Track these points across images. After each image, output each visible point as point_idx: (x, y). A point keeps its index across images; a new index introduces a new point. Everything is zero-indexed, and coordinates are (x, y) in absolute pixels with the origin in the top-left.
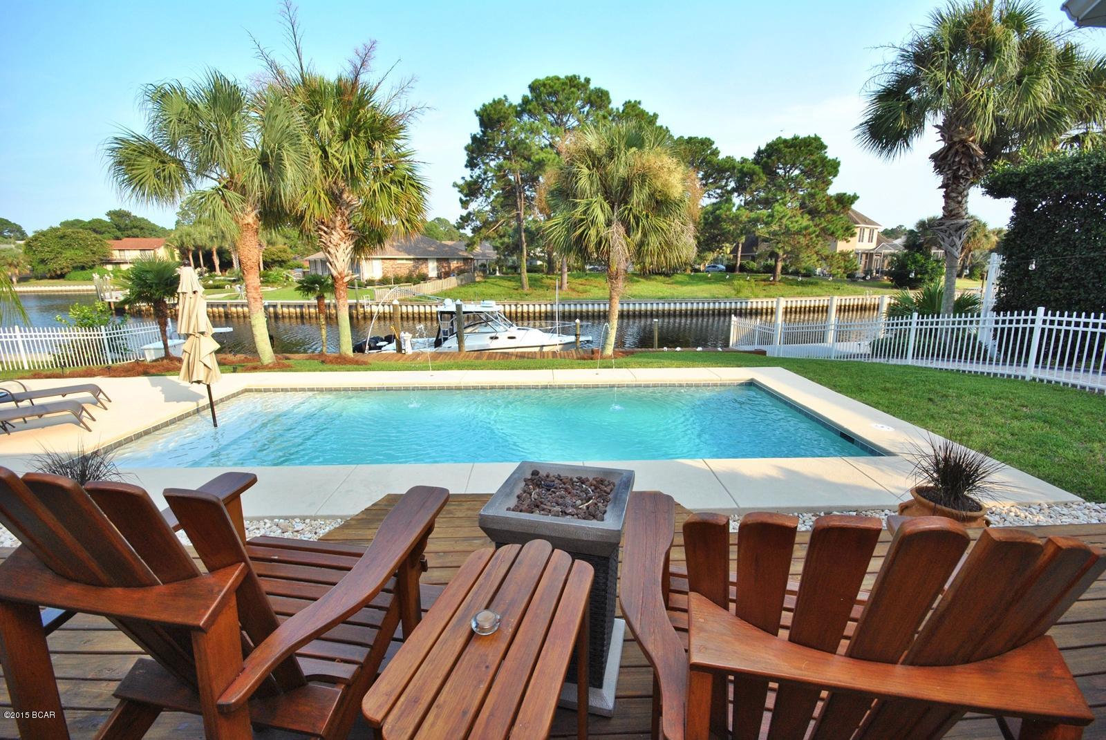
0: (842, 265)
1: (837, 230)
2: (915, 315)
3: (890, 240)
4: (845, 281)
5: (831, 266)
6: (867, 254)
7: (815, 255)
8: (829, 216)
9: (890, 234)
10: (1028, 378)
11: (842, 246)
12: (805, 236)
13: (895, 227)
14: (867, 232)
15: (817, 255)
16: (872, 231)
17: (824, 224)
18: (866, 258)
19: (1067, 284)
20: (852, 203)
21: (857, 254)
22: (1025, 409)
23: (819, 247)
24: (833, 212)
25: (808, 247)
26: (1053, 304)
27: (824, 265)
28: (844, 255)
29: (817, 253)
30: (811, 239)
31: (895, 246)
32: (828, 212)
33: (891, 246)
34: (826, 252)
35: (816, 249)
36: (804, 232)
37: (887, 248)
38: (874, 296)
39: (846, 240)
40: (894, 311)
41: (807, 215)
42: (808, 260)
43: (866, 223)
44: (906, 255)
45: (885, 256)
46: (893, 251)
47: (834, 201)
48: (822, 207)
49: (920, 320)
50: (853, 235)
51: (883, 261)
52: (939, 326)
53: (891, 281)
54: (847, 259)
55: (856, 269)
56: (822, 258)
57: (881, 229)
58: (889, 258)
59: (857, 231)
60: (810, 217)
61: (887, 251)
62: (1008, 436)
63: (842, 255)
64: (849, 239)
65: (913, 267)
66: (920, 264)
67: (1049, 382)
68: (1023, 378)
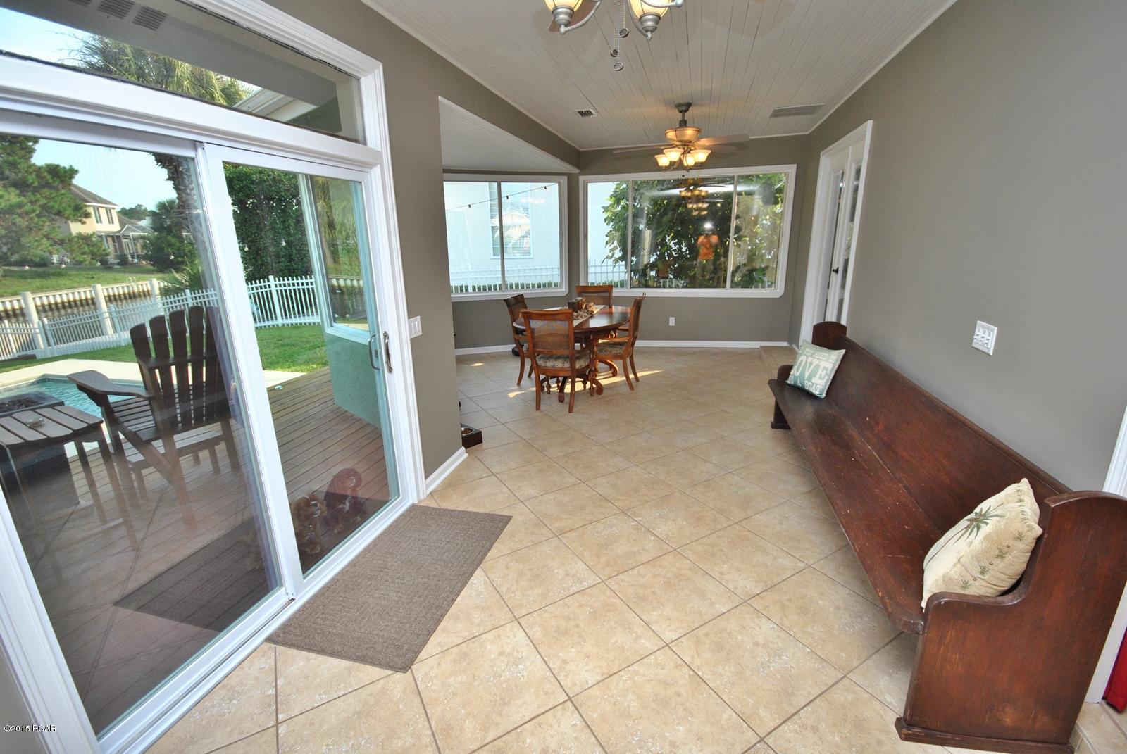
0: (87, 249)
1: (65, 209)
2: (188, 291)
3: (133, 221)
4: (97, 268)
5: (72, 251)
6: (113, 237)
7: (45, 239)
8: (46, 191)
9: (130, 215)
10: (280, 325)
11: (76, 228)
12: (20, 216)
13: (133, 207)
14: (103, 212)
15: (48, 239)
16: (108, 211)
17: (43, 201)
18: (114, 242)
19: (283, 259)
20: (71, 177)
21: (101, 237)
22: (280, 342)
23: (46, 229)
24: (48, 186)
25: (31, 229)
26: (281, 274)
27: (63, 251)
28: (85, 239)
29: (47, 236)
30: (31, 219)
31: (142, 229)
32: (43, 187)
33: (137, 228)
34: (58, 235)
35: (44, 232)
36: (19, 211)
37: (134, 231)
38: (140, 283)
39: (80, 221)
40: (165, 292)
41: (13, 189)
42: (36, 246)
43: (99, 202)
44: (157, 238)
45: (135, 239)
46: (142, 234)
47: (46, 174)
48: (31, 178)
49: (193, 295)
50: (87, 215)
51: (135, 245)
52: (210, 298)
53: (152, 265)
54: (90, 243)
55: (107, 255)
56: (55, 242)
57: (119, 209)
58: (141, 241)
59: (91, 210)
60: (18, 192)
61: (136, 234)
62: (274, 358)
63: (83, 239)
64: (84, 220)
65: (170, 251)
66: (176, 247)
67: (292, 324)
68: (278, 325)
